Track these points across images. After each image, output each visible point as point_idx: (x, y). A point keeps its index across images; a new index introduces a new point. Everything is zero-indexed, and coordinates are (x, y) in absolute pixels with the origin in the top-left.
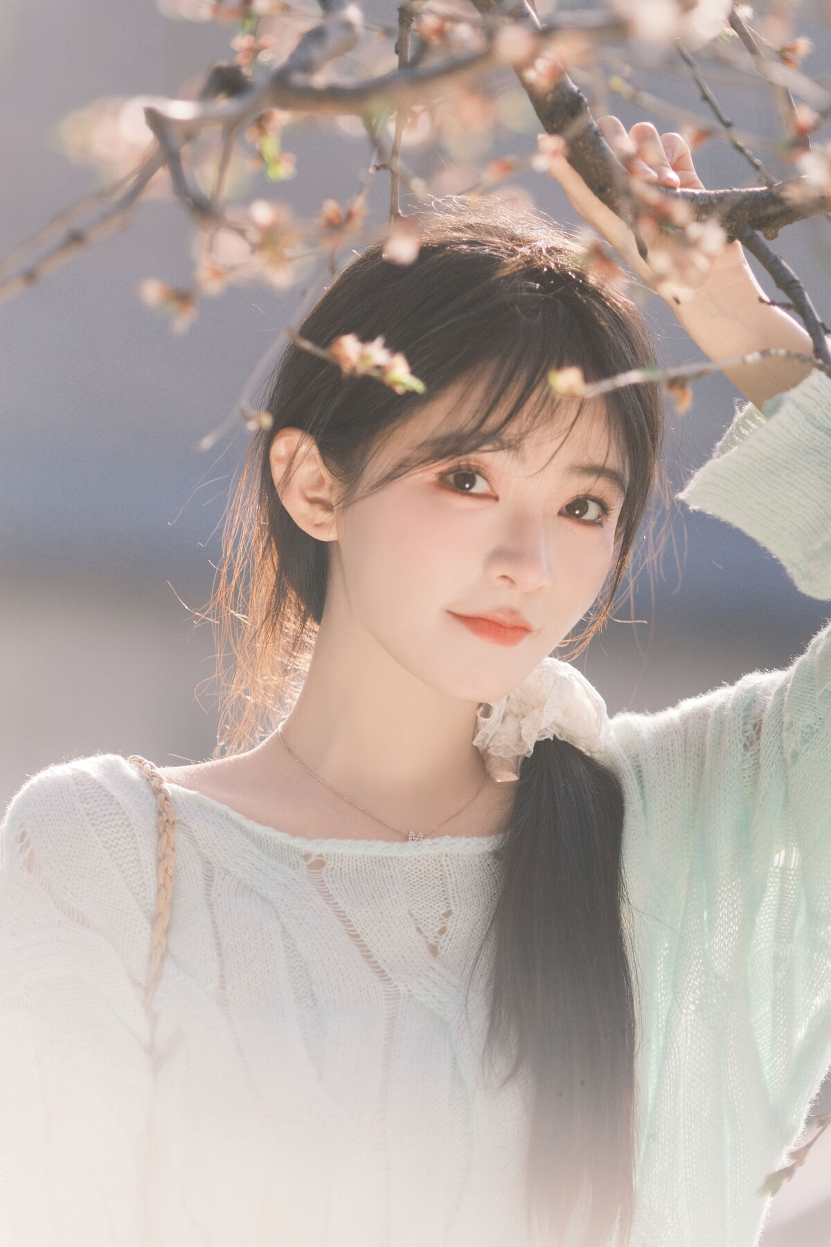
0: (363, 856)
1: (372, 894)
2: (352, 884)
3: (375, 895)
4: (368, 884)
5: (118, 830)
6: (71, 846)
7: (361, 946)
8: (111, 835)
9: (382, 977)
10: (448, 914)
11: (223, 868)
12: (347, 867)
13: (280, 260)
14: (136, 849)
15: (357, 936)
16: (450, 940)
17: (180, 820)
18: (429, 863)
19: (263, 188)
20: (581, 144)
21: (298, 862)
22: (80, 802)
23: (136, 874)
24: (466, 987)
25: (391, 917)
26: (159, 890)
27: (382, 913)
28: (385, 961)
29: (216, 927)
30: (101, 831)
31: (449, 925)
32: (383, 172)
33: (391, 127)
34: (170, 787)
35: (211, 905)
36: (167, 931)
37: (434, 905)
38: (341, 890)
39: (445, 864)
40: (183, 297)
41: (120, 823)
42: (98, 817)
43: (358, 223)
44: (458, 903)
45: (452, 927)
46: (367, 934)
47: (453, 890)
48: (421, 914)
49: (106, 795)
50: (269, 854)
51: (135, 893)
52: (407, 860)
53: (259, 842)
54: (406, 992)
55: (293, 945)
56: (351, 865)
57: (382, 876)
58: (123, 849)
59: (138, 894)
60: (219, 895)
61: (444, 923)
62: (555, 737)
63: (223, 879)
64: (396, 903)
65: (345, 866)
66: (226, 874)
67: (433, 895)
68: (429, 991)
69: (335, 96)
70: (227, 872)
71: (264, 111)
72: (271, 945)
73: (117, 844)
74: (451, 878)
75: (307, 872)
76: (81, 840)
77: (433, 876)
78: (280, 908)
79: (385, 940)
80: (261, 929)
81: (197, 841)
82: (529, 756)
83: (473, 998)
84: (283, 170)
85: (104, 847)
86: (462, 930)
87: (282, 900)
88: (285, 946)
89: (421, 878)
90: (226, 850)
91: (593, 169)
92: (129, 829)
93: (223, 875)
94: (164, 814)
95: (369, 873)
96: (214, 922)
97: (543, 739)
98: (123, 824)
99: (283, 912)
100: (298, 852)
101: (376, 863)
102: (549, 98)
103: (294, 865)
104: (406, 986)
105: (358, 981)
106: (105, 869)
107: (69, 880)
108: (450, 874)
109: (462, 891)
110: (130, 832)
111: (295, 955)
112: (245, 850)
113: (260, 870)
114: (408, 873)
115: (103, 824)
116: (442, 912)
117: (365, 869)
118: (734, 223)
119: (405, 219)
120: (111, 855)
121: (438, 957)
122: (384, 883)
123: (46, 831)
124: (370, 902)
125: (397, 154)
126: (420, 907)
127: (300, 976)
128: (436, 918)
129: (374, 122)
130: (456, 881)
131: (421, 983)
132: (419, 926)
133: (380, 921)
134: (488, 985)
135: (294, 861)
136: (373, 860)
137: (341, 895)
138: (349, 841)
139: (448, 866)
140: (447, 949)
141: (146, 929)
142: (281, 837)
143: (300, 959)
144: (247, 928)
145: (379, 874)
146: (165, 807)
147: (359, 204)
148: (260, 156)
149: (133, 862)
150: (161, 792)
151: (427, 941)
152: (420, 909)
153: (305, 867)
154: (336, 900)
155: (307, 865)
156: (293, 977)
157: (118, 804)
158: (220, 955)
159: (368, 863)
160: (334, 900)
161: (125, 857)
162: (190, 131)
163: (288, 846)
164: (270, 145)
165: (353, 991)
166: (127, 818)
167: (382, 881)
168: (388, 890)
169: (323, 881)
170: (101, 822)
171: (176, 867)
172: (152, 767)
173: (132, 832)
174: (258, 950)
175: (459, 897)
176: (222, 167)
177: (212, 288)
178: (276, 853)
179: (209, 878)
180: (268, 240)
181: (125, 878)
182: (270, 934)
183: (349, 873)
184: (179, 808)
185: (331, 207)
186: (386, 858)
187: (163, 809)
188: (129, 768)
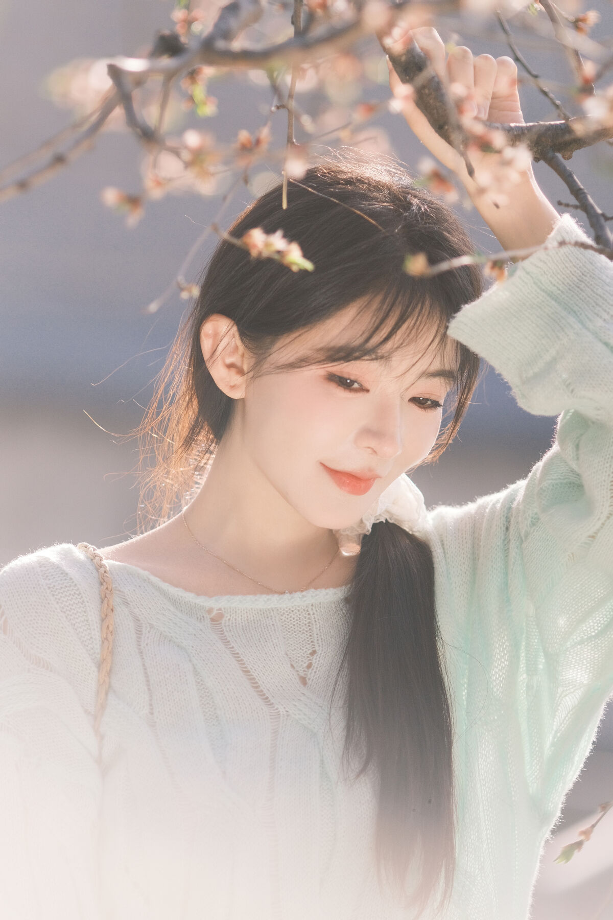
0: (252, 609)
1: (259, 639)
2: (244, 632)
3: (261, 640)
4: (256, 631)
5: (72, 598)
6: (36, 612)
7: (251, 679)
8: (66, 602)
9: (267, 702)
10: (314, 653)
11: (149, 623)
12: (240, 617)
13: (205, 174)
14: (85, 612)
15: (248, 671)
16: (315, 672)
17: (116, 587)
18: (300, 613)
19: (193, 122)
20: (427, 91)
21: (203, 617)
22: (44, 579)
23: (86, 631)
24: (329, 706)
25: (273, 657)
26: (103, 642)
27: (266, 654)
28: (268, 690)
29: (145, 669)
30: (59, 599)
31: (314, 661)
32: (282, 111)
33: (288, 79)
34: (108, 562)
35: (141, 653)
36: (110, 673)
37: (303, 647)
38: (236, 637)
39: (311, 613)
40: (133, 201)
41: (72, 593)
42: (57, 589)
43: (264, 146)
44: (321, 645)
45: (316, 662)
46: (255, 670)
47: (317, 634)
48: (293, 654)
49: (62, 573)
50: (182, 611)
51: (85, 645)
52: (284, 610)
53: (174, 602)
54: (285, 713)
55: (202, 680)
56: (243, 616)
57: (266, 625)
58: (75, 612)
59: (87, 646)
60: (147, 645)
61: (310, 660)
62: (386, 520)
63: (149, 632)
64: (276, 645)
65: (238, 617)
66: (151, 628)
67: (303, 640)
68: (301, 710)
69: (248, 57)
70: (152, 626)
71: (195, 67)
72: (186, 680)
73: (71, 609)
74: (316, 624)
75: (211, 624)
76: (45, 607)
77: (303, 623)
78: (192, 653)
79: (269, 674)
80: (179, 669)
81: (129, 603)
82: (368, 533)
83: (334, 714)
84: (208, 110)
85: (62, 611)
86: (324, 664)
87: (193, 647)
88: (196, 681)
89: (294, 625)
90: (150, 608)
91: (435, 111)
92: (80, 597)
93: (149, 629)
94: (104, 584)
95: (256, 623)
96: (144, 665)
97: (378, 521)
98: (75, 593)
99: (194, 656)
100: (203, 608)
101: (261, 615)
102: (403, 58)
103: (201, 619)
104: (284, 708)
105: (250, 705)
106: (62, 628)
107: (35, 637)
108: (315, 621)
109: (324, 634)
110: (80, 599)
111: (204, 688)
112: (164, 608)
113: (176, 624)
114: (285, 621)
115: (60, 594)
116: (309, 652)
117: (254, 619)
118: (540, 148)
119: (298, 146)
120: (67, 617)
121: (307, 686)
122: (268, 630)
123: (16, 604)
124: (257, 645)
125: (292, 98)
126: (293, 649)
127: (208, 703)
128: (304, 657)
129: (275, 74)
130: (320, 626)
131: (295, 705)
132: (293, 663)
133: (265, 660)
134: (344, 704)
135: (200, 616)
136: (259, 613)
137: (236, 641)
138: (240, 597)
139: (314, 614)
140: (313, 680)
141: (94, 671)
142: (189, 597)
143: (207, 691)
144: (168, 669)
145: (264, 624)
146: (105, 579)
147: (265, 133)
148: (191, 99)
149: (83, 622)
150: (101, 567)
151: (298, 674)
152: (293, 651)
153: (209, 620)
154: (232, 644)
155: (211, 618)
156: (203, 704)
157: (71, 579)
158: (149, 689)
159: (255, 614)
160: (230, 645)
161: (77, 619)
162: (140, 80)
163: (195, 604)
164: (199, 91)
165: (247, 712)
166: (78, 589)
167: (266, 629)
168: (271, 636)
169: (222, 631)
170: (59, 593)
171: (115, 624)
172: (94, 550)
173: (82, 599)
174: (177, 684)
175: (322, 639)
176: (163, 106)
177: (156, 194)
178: (187, 609)
179: (139, 632)
180: (196, 159)
181: (78, 634)
182: (185, 672)
183: (242, 623)
184: (114, 578)
185: (244, 135)
186: (269, 610)
187: (103, 579)
188: (78, 552)
